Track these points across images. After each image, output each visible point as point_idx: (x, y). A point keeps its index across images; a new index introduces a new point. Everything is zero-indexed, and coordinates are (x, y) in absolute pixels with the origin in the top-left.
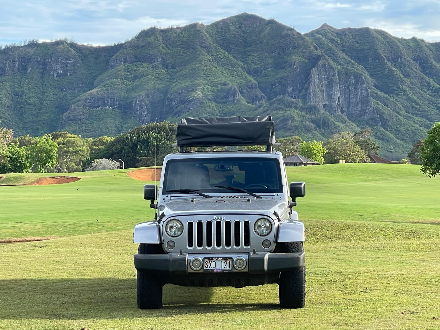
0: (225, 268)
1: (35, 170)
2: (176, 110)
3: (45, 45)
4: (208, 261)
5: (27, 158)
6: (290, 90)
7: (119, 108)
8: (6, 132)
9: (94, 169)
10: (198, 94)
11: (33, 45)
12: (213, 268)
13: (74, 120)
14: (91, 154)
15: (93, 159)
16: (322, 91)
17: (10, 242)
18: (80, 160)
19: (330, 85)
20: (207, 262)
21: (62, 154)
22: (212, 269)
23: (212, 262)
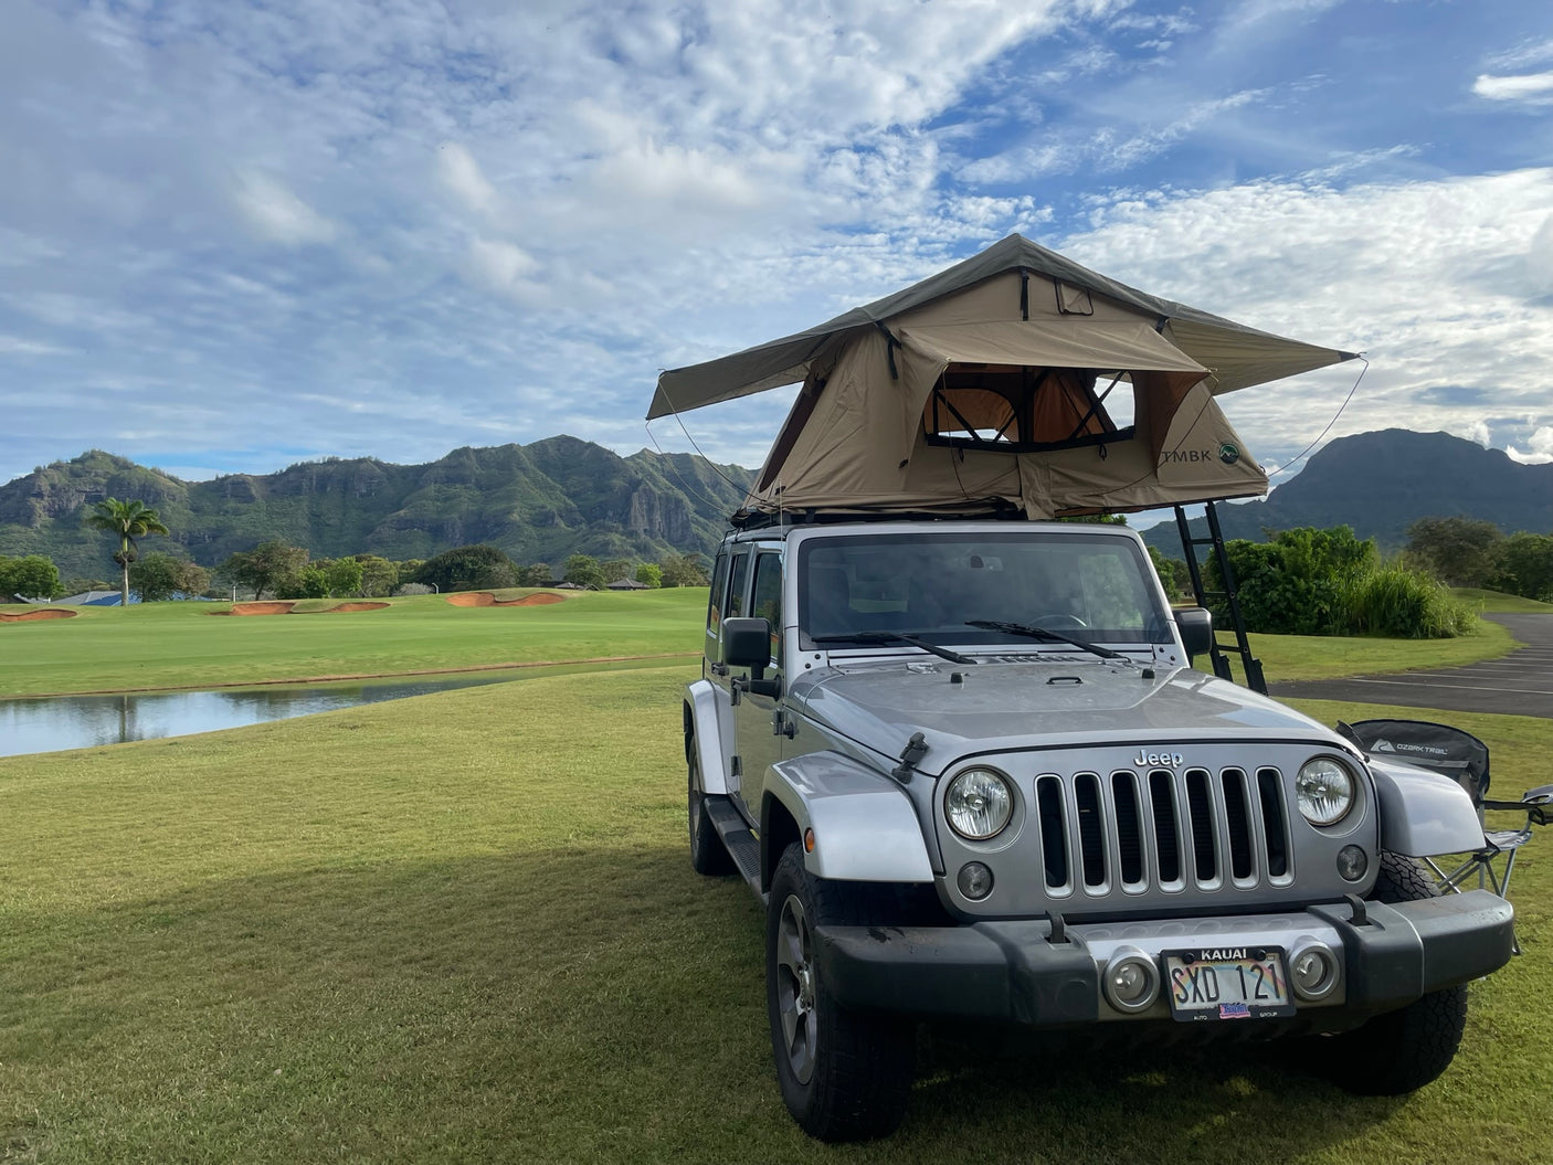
0: (1257, 997)
1: (336, 595)
2: (490, 534)
3: (346, 462)
4: (1182, 968)
5: (326, 582)
6: (610, 514)
7: (429, 531)
8: (301, 553)
9: (404, 594)
10: (515, 517)
11: (332, 462)
12: (1210, 999)
13: (380, 543)
14: (400, 578)
15: (401, 584)
16: (643, 516)
17: (305, 682)
18: (387, 585)
19: (651, 509)
20: (1177, 975)
21: (368, 577)
22: (1207, 1005)
23: (1200, 971)
